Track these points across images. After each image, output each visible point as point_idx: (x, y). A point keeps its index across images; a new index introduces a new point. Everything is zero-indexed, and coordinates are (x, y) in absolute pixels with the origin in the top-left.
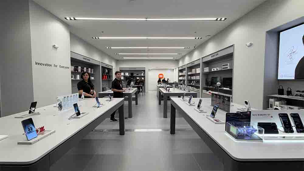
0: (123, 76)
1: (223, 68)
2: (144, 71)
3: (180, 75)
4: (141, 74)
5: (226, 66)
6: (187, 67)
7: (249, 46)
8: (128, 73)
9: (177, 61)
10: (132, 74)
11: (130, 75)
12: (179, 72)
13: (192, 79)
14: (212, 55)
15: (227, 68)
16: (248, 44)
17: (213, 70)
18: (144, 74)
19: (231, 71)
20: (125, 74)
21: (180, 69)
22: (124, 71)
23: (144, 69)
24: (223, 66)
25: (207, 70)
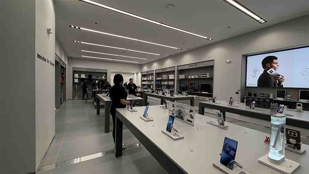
0: (77, 78)
1: (202, 77)
2: (106, 73)
3: (143, 79)
4: (102, 76)
5: (206, 75)
6: (156, 72)
7: (227, 63)
8: (84, 75)
9: (141, 66)
10: (90, 76)
11: (87, 77)
12: (142, 77)
13: (162, 84)
14: (190, 65)
15: (207, 76)
16: (228, 61)
17: (190, 78)
18: (106, 76)
19: (211, 79)
20: (80, 75)
21: (144, 74)
22: (80, 73)
23: (106, 72)
24: (202, 75)
25: (182, 77)
